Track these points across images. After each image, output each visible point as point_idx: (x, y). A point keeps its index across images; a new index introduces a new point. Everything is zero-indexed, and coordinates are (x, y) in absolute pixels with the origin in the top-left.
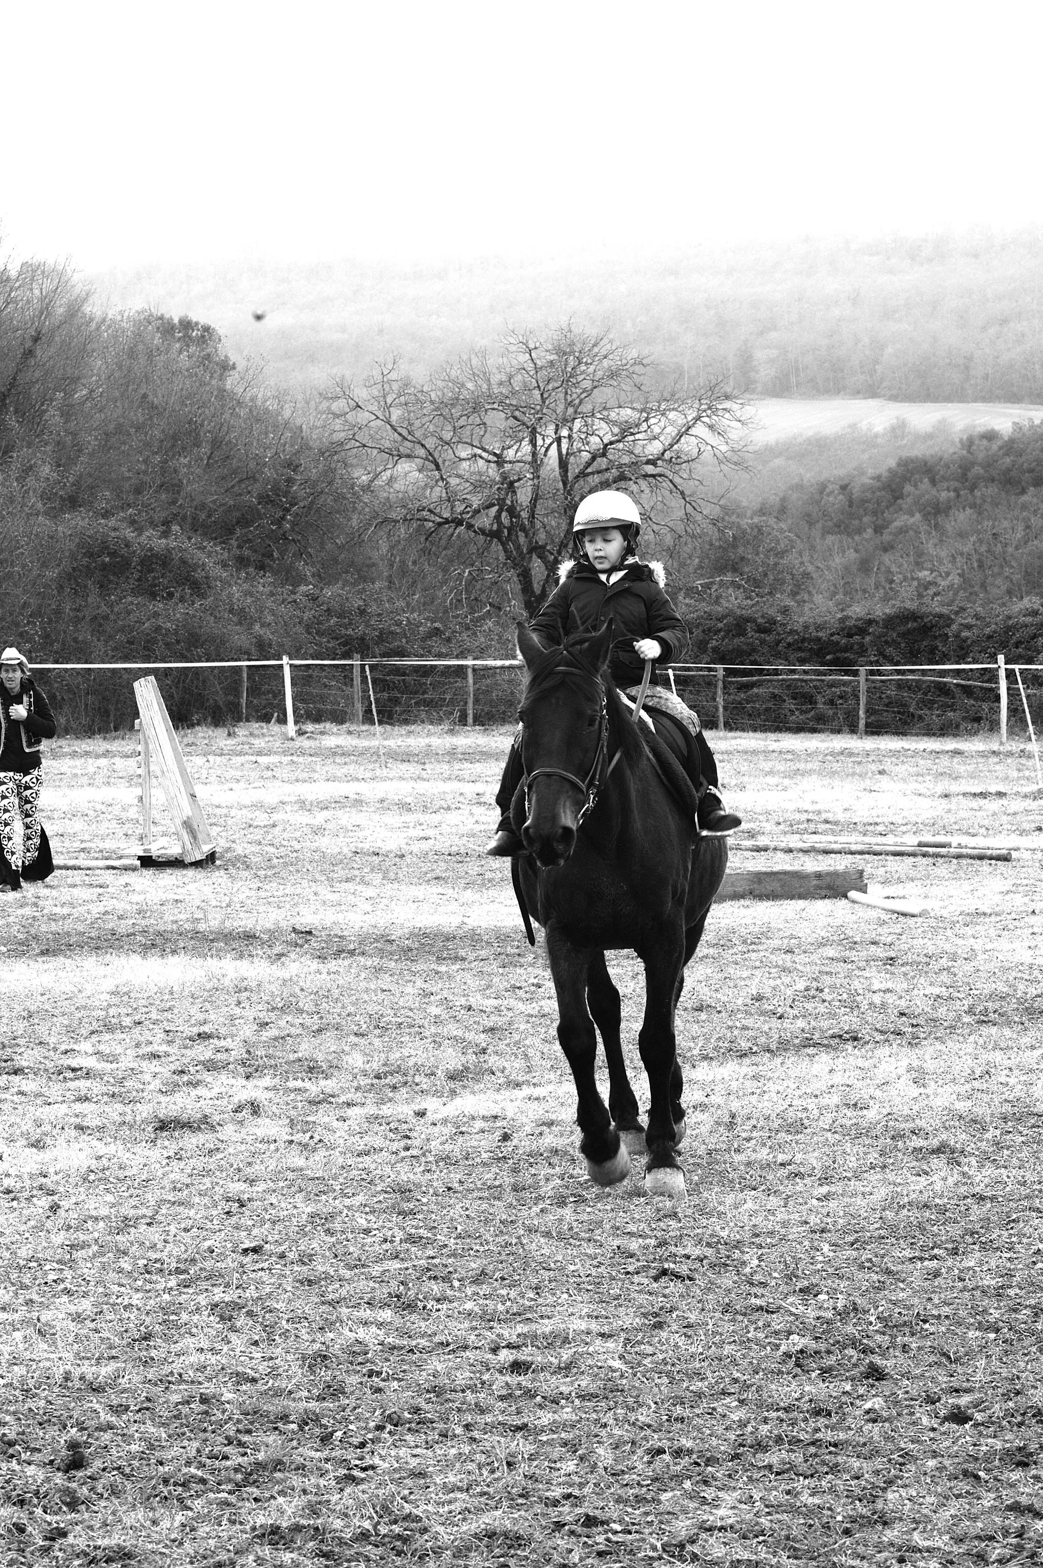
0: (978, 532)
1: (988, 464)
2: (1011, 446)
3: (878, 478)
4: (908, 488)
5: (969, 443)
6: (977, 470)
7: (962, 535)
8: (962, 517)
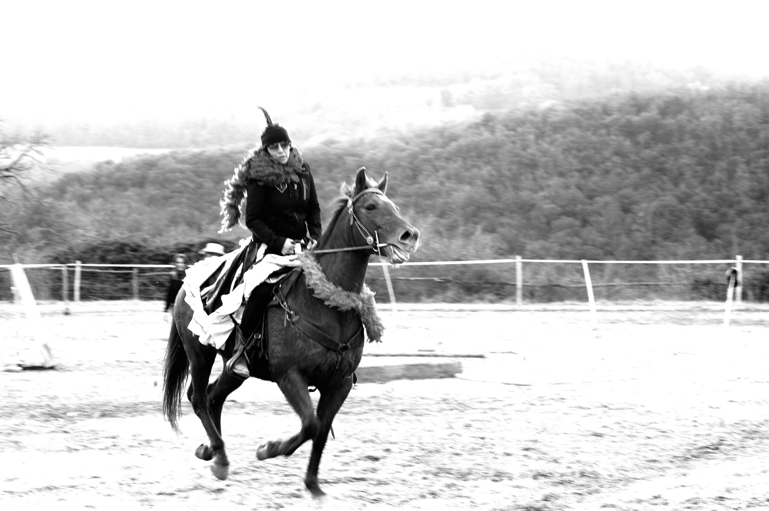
0: (104, 210)
1: (109, 176)
2: (120, 168)
3: (53, 183)
4: (69, 189)
5: (99, 166)
6: (104, 179)
7: (97, 211)
8: (97, 203)
